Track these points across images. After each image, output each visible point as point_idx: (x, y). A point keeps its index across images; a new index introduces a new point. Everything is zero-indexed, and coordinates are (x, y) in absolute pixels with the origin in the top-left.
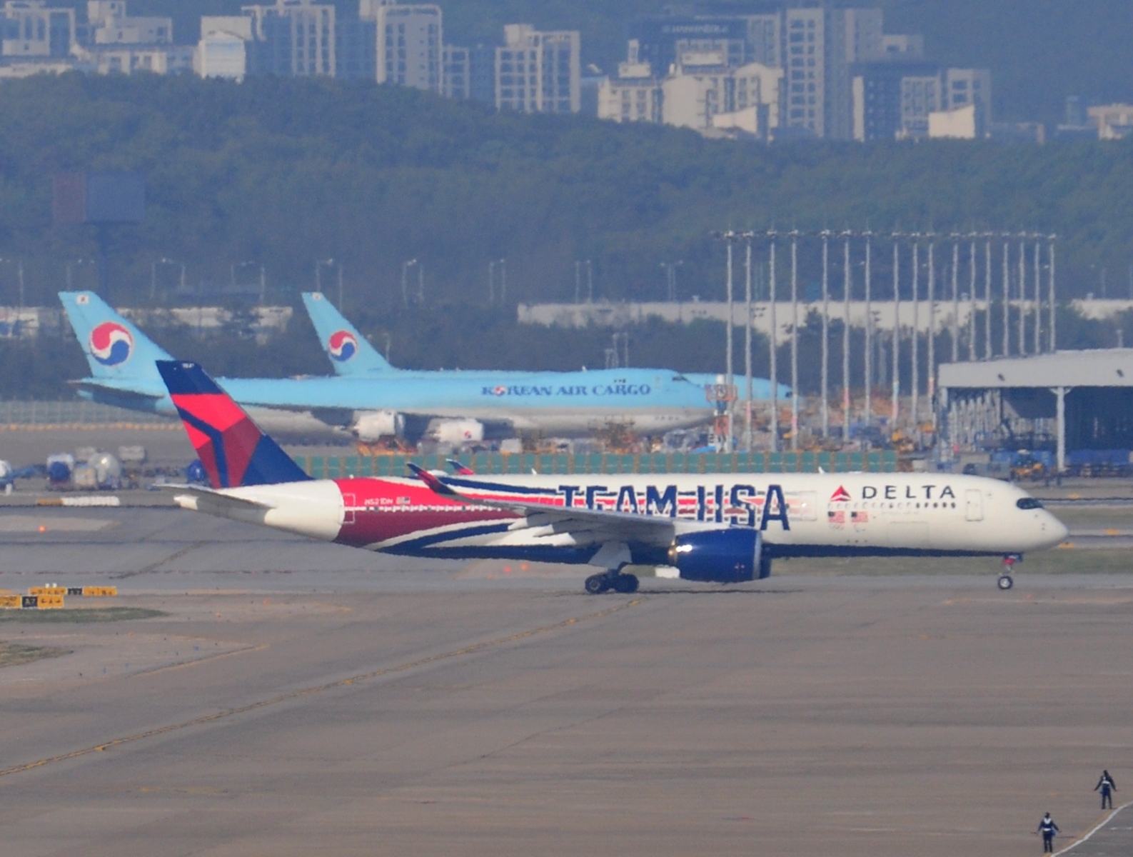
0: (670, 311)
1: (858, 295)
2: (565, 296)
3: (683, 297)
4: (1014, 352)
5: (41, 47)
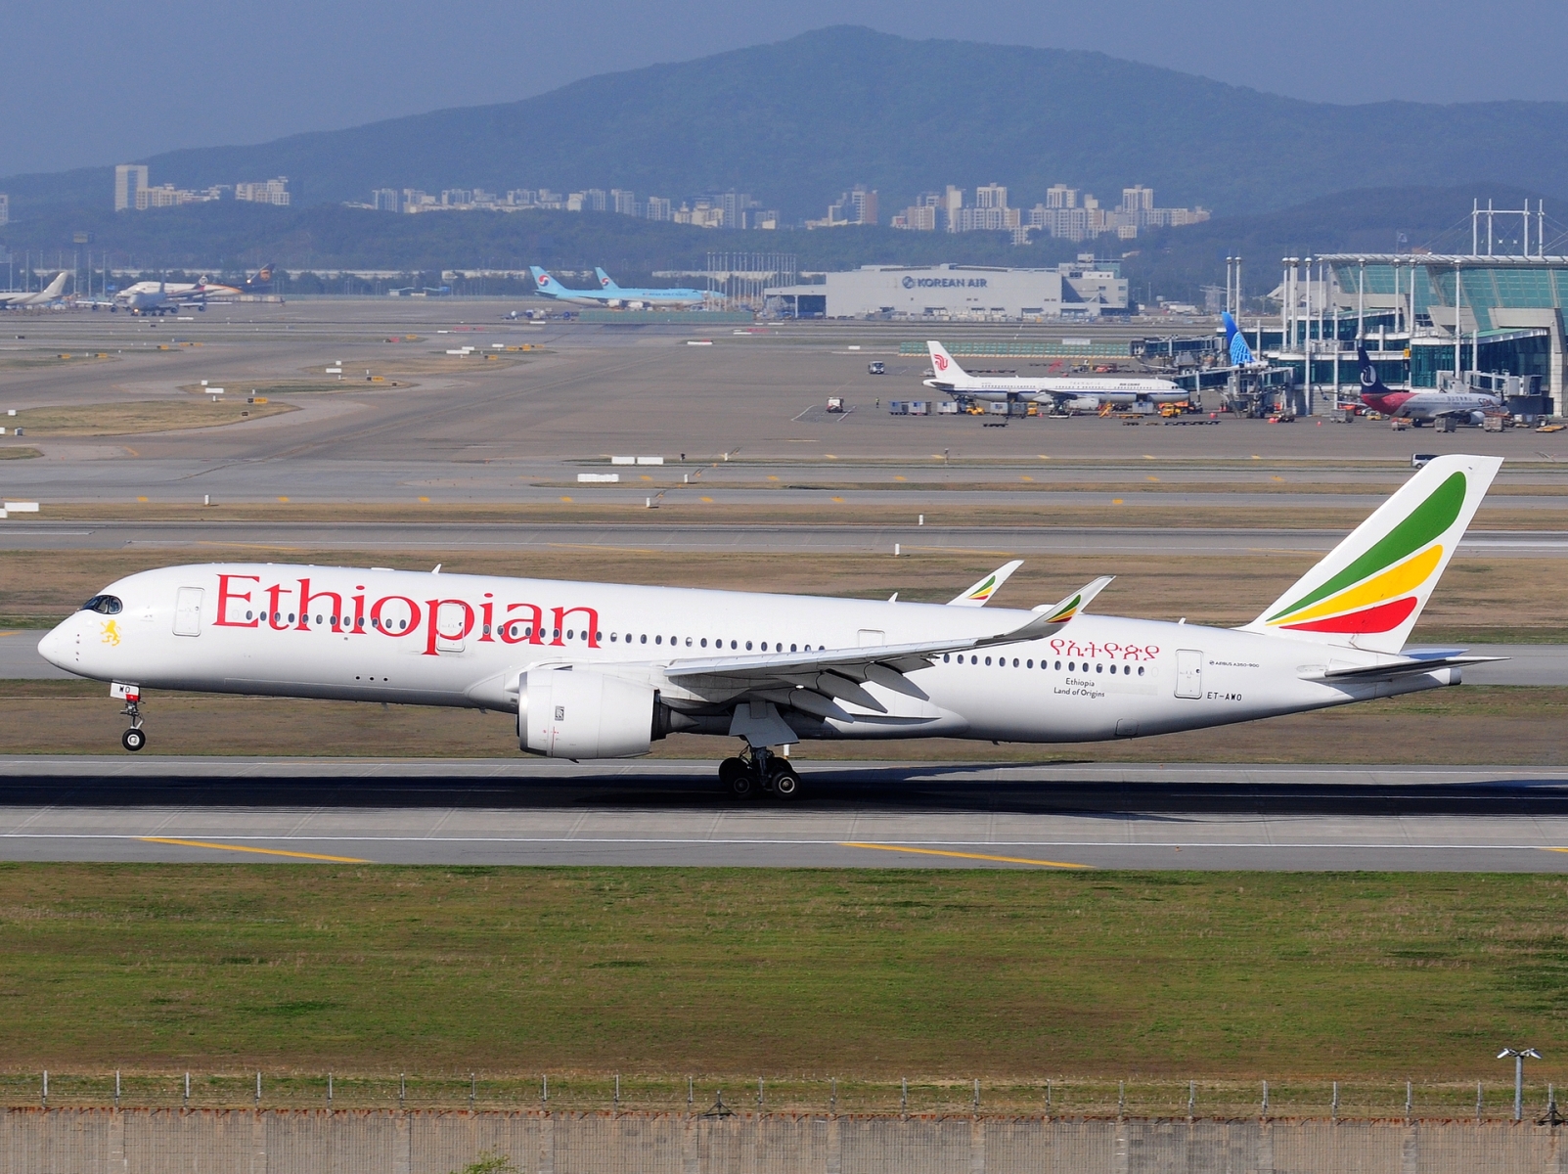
0: (693, 274)
1: (743, 270)
2: (665, 269)
3: (697, 270)
4: (785, 286)
5: (528, 202)
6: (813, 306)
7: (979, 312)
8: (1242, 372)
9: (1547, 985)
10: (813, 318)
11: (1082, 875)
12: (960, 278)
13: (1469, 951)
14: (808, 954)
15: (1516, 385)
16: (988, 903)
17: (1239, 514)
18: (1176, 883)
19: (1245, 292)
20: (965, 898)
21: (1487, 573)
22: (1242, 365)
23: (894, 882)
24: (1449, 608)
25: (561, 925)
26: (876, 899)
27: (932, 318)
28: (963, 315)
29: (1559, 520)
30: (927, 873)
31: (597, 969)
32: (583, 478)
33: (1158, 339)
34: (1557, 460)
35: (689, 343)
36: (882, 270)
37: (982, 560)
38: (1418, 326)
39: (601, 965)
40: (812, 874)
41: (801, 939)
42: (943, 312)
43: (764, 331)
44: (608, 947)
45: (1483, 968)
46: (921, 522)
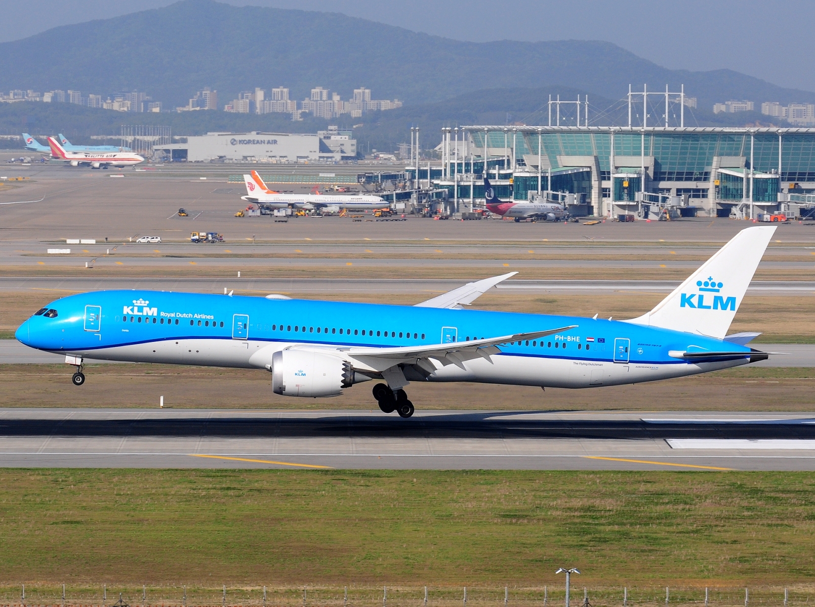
0: (114, 137)
1: (141, 135)
2: (98, 135)
3: (116, 135)
4: (165, 144)
5: (21, 97)
6: (181, 155)
7: (273, 158)
8: (419, 191)
9: (586, 532)
10: (181, 162)
11: (326, 472)
12: (262, 140)
13: (541, 514)
14: (173, 516)
15: (572, 199)
16: (274, 488)
17: (416, 270)
18: (378, 476)
19: (422, 147)
20: (261, 485)
21: (555, 304)
22: (419, 188)
23: (221, 476)
25: (35, 501)
26: (211, 486)
27: (246, 161)
28: (264, 160)
29: (596, 274)
30: (239, 471)
31: (55, 525)
32: (50, 251)
33: (372, 173)
34: (595, 240)
35: (111, 176)
36: (219, 135)
38: (517, 166)
39: (57, 523)
40: (176, 472)
41: (169, 508)
42: (253, 158)
43: (153, 169)
44: (61, 512)
45: (550, 523)
46: (239, 275)
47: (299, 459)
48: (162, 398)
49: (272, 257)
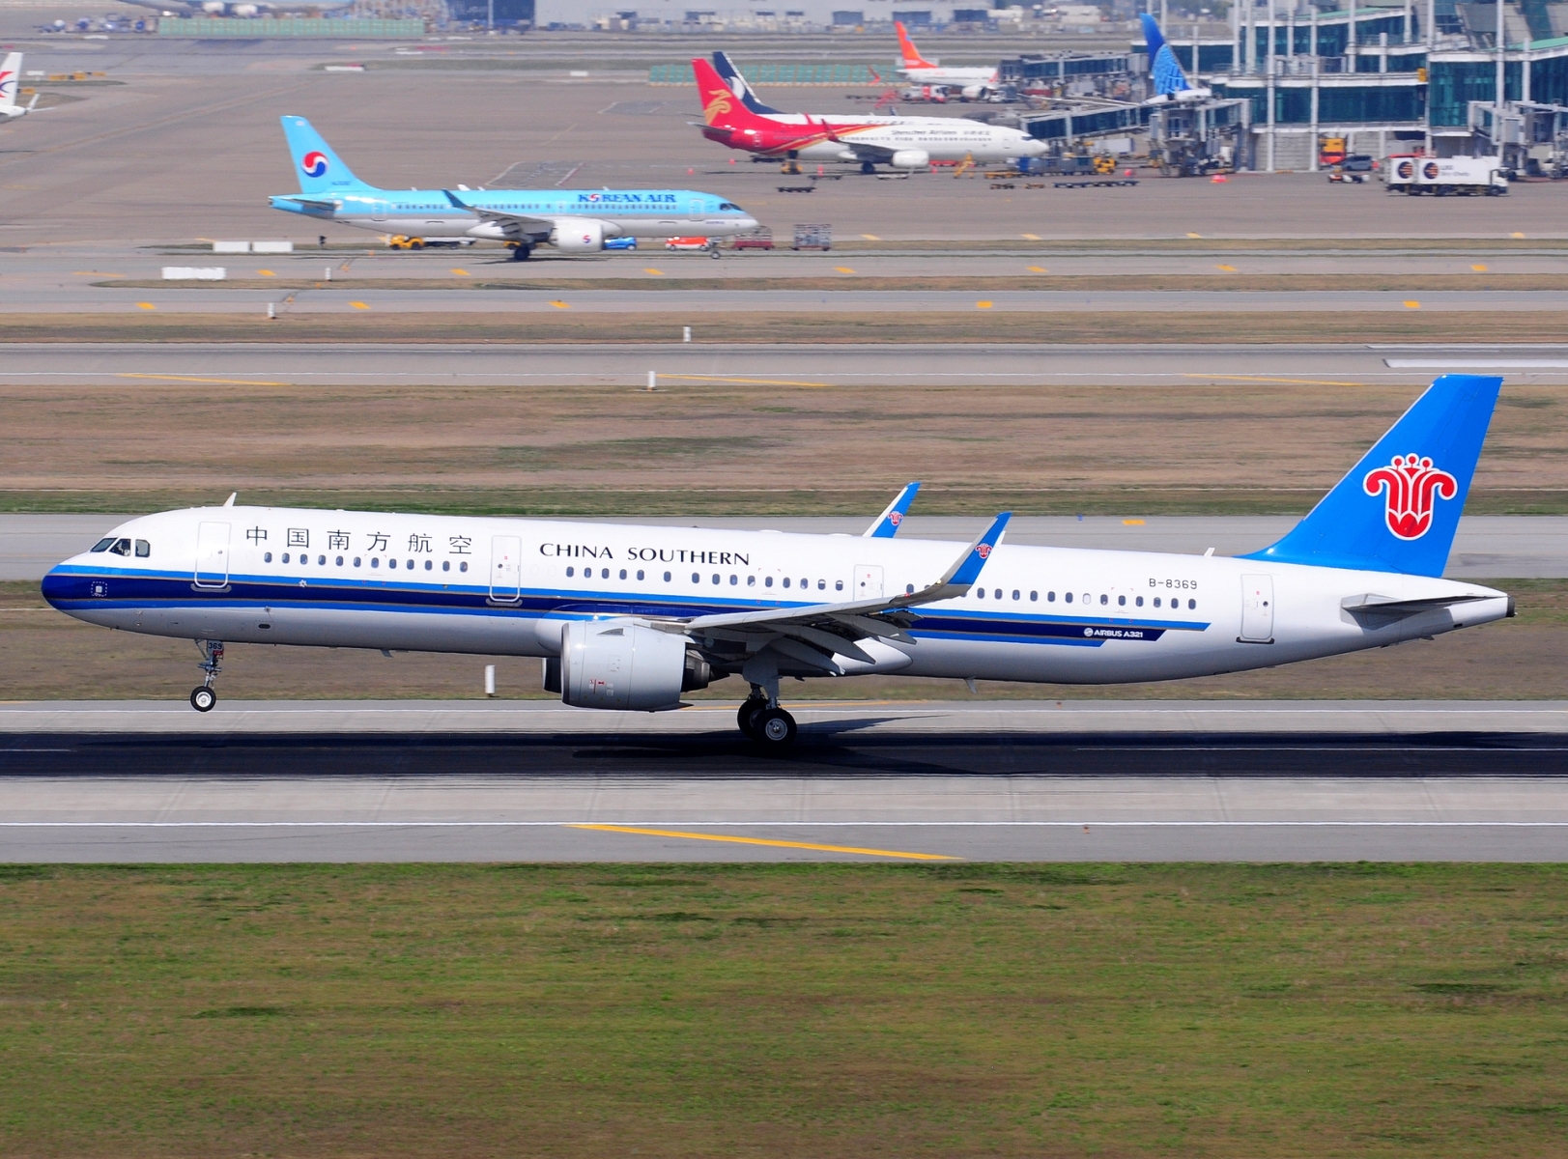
6: (516, 10)
7: (768, 18)
8: (1172, 106)
10: (515, 28)
11: (942, 871)
13: (1531, 984)
14: (528, 993)
16: (799, 914)
17: (1169, 322)
18: (1085, 881)
20: (765, 907)
21: (1550, 409)
22: (1171, 96)
23: (656, 883)
24: (1495, 462)
25: (152, 953)
26: (629, 910)
27: (697, 28)
28: (748, 22)
30: (706, 868)
31: (206, 1020)
32: (171, 273)
33: (1038, 57)
35: (330, 69)
37: (780, 394)
38: (1439, 35)
39: (213, 1014)
40: (533, 874)
41: (517, 971)
42: (714, 19)
43: (440, 48)
44: (223, 984)
45: (1554, 1007)
46: (687, 336)
47: (866, 836)
48: (490, 671)
49: (775, 287)
